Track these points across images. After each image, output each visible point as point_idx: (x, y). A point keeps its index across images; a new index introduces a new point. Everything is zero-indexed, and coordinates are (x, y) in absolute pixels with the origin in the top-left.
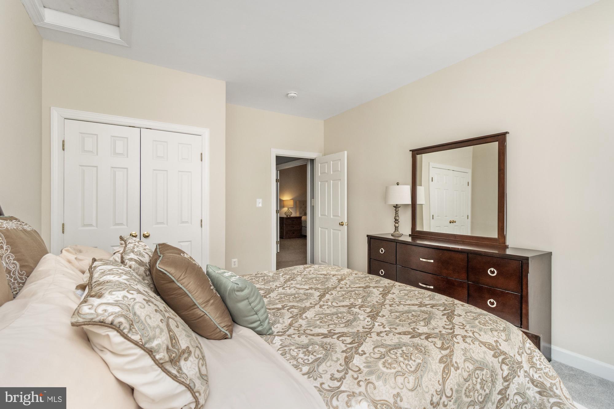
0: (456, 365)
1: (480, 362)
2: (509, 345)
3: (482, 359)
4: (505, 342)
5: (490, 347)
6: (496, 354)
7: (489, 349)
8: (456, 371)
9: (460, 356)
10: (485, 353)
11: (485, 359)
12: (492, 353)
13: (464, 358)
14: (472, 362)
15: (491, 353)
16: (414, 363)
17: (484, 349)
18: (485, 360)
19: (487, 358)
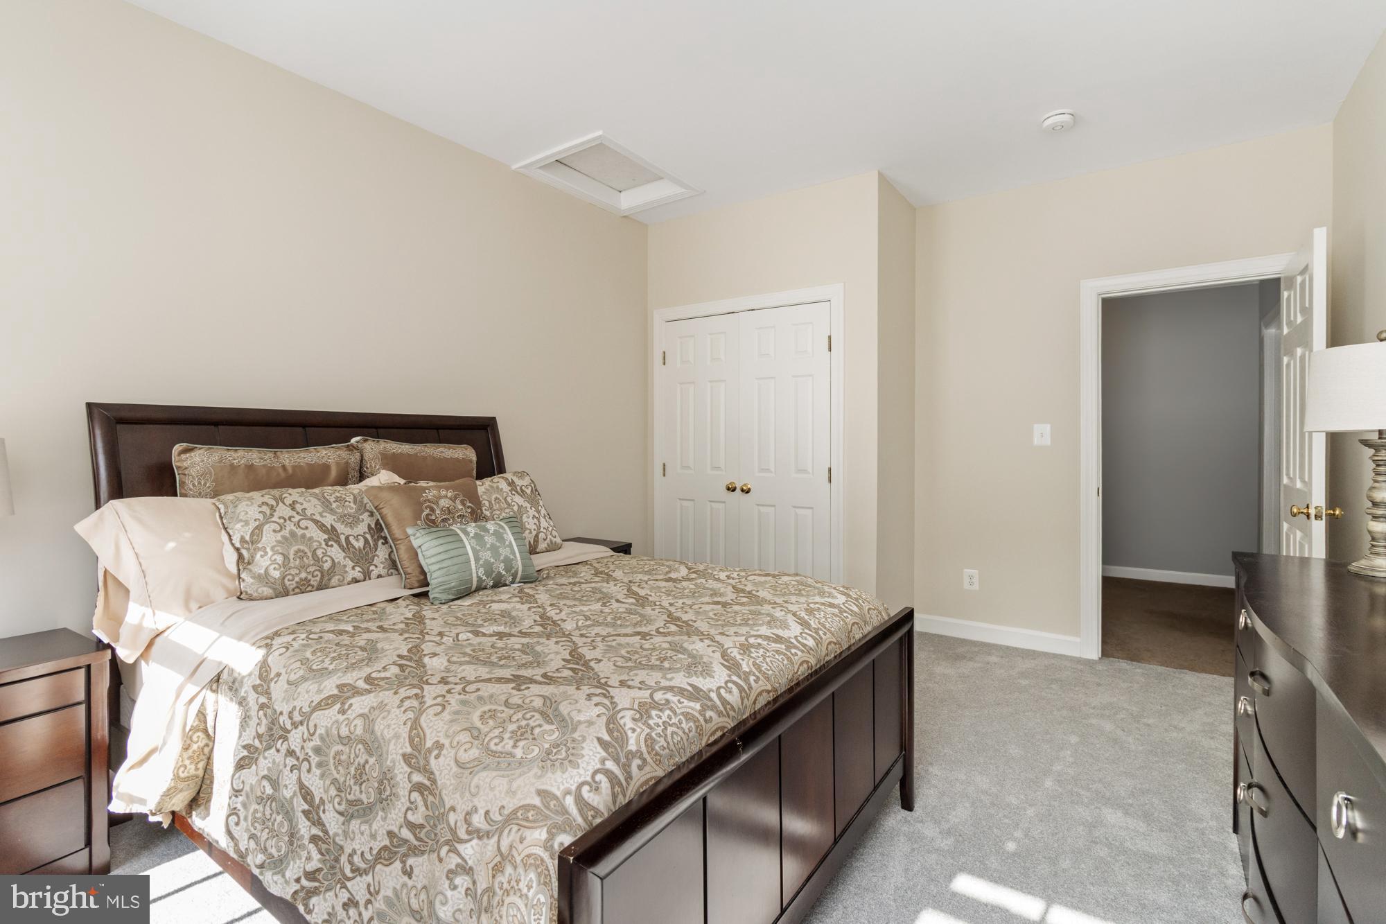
0: (346, 707)
1: (376, 738)
2: (456, 776)
3: (383, 739)
4: (452, 763)
5: (417, 739)
6: (413, 759)
7: (411, 740)
8: (338, 713)
9: (366, 704)
10: (397, 736)
11: (387, 744)
12: (409, 750)
13: (366, 711)
14: (367, 727)
15: (406, 747)
16: (358, 793)
17: (404, 732)
18: (385, 745)
19: (392, 746)
